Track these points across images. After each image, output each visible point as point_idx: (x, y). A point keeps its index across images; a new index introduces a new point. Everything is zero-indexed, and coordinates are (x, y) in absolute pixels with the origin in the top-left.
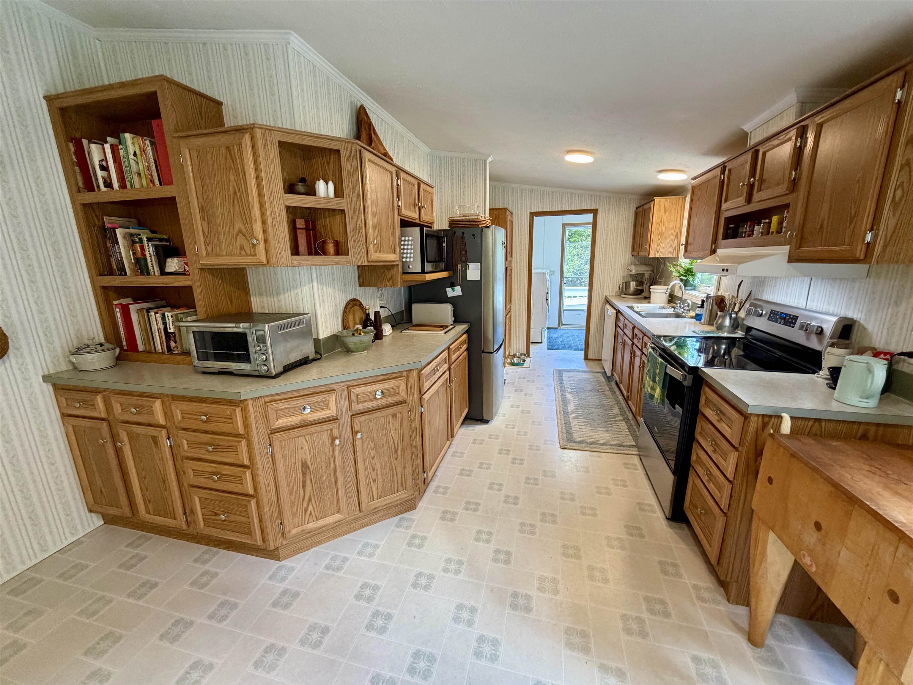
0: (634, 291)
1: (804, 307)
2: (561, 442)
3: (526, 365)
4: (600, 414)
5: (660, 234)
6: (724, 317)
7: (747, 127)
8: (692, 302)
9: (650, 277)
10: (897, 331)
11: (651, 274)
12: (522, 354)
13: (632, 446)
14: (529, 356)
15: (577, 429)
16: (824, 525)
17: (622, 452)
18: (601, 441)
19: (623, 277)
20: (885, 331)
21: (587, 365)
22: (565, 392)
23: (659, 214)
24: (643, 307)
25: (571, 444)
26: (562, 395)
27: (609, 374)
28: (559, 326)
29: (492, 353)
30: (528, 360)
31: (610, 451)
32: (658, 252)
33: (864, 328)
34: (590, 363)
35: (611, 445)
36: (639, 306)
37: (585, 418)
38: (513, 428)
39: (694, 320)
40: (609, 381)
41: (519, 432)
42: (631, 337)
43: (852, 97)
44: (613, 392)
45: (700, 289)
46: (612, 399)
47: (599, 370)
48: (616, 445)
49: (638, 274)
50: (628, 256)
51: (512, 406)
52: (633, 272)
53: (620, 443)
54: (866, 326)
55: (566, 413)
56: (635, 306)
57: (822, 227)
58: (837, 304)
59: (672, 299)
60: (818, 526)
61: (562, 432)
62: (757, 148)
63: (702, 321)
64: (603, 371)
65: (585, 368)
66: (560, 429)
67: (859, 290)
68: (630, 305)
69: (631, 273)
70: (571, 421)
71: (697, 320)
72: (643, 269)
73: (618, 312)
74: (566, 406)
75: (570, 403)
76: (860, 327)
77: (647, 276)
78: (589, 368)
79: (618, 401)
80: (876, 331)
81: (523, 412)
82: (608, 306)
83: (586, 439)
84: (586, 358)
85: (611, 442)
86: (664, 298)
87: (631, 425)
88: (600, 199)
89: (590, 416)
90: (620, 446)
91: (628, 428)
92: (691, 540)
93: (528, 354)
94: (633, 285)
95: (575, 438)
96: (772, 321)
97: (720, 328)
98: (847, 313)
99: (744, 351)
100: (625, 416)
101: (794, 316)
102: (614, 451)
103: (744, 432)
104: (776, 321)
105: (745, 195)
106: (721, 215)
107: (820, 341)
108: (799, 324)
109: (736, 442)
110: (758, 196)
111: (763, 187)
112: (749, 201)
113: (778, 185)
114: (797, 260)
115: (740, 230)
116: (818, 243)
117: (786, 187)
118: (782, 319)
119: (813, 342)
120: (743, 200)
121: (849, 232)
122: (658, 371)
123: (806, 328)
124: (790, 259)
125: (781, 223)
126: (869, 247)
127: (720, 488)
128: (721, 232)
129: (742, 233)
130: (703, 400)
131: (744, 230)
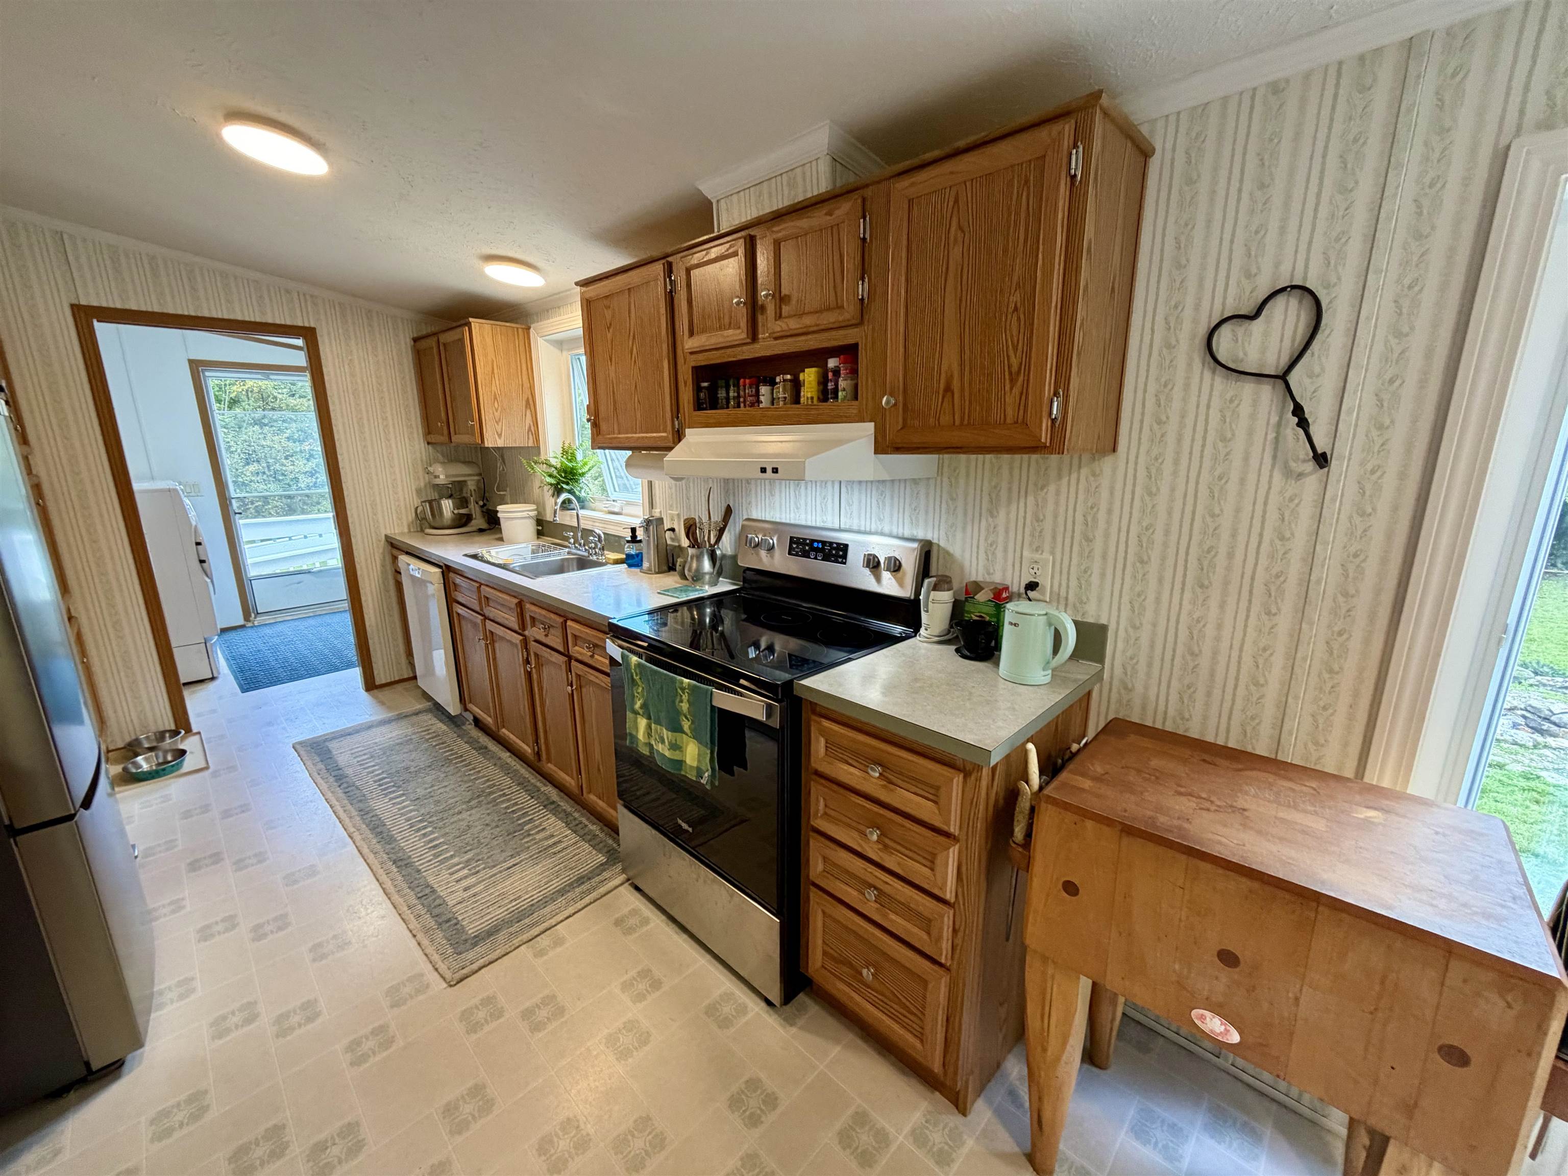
0: (453, 520)
1: (837, 526)
2: (442, 967)
3: (189, 763)
4: (488, 819)
5: (495, 398)
6: (699, 558)
7: (709, 188)
8: (604, 534)
9: (479, 488)
10: (999, 554)
11: (478, 481)
12: (161, 736)
13: (602, 867)
14: (189, 730)
15: (461, 895)
16: (1245, 955)
17: (594, 895)
18: (537, 896)
19: (419, 491)
20: (982, 556)
21: (382, 703)
22: (363, 799)
23: (486, 356)
24: (497, 553)
25: (471, 955)
26: (364, 813)
27: (453, 708)
28: (247, 617)
29: (71, 817)
30: (189, 744)
31: (571, 910)
32: (500, 436)
33: (947, 553)
34: (386, 694)
35: (562, 892)
36: (493, 552)
37: (461, 851)
38: (251, 1019)
39: (625, 566)
40: (458, 726)
41: (284, 1017)
42: (516, 627)
43: (976, 152)
44: (483, 750)
45: (598, 505)
46: (491, 770)
47: (419, 707)
48: (571, 886)
49: (453, 483)
50: (419, 446)
51: (205, 934)
52: (442, 479)
53: (573, 875)
54: (951, 549)
55: (402, 862)
56: (482, 551)
57: (948, 389)
58: (895, 518)
59: (543, 528)
60: (1228, 958)
61: (427, 931)
62: (752, 232)
63: (646, 565)
64: (428, 704)
65: (379, 714)
66: (414, 924)
67: (927, 495)
68: (472, 551)
69: (437, 481)
70: (431, 880)
71: (630, 566)
72: (461, 471)
73: (447, 570)
74: (391, 840)
75: (397, 825)
76: (941, 552)
77: (471, 485)
78: (390, 708)
79: (506, 769)
80: (967, 556)
81: (258, 933)
82: (403, 559)
83: (498, 913)
84: (371, 685)
85: (556, 884)
86: (529, 528)
87: (568, 814)
88: (315, 304)
89: (468, 837)
90: (581, 880)
91: (567, 824)
92: (831, 1023)
93: (182, 724)
94: (447, 506)
95: (472, 929)
96: (797, 555)
97: (698, 577)
98: (915, 533)
99: (745, 613)
100: (543, 798)
101: (838, 544)
102: (579, 905)
103: (969, 803)
104: (806, 555)
105: (743, 323)
106: (680, 361)
107: (901, 584)
108: (855, 557)
109: (954, 829)
110: (779, 327)
111: (785, 309)
112: (754, 336)
113: (829, 309)
114: (898, 449)
115: (722, 394)
116: (945, 419)
117: (850, 312)
118: (817, 550)
119: (888, 586)
120: (738, 334)
121: (1011, 399)
122: (685, 706)
123: (873, 564)
124: (883, 446)
125: (823, 381)
126: (1058, 427)
127: (927, 924)
128: (687, 395)
129: (728, 399)
130: (819, 747)
131: (732, 394)
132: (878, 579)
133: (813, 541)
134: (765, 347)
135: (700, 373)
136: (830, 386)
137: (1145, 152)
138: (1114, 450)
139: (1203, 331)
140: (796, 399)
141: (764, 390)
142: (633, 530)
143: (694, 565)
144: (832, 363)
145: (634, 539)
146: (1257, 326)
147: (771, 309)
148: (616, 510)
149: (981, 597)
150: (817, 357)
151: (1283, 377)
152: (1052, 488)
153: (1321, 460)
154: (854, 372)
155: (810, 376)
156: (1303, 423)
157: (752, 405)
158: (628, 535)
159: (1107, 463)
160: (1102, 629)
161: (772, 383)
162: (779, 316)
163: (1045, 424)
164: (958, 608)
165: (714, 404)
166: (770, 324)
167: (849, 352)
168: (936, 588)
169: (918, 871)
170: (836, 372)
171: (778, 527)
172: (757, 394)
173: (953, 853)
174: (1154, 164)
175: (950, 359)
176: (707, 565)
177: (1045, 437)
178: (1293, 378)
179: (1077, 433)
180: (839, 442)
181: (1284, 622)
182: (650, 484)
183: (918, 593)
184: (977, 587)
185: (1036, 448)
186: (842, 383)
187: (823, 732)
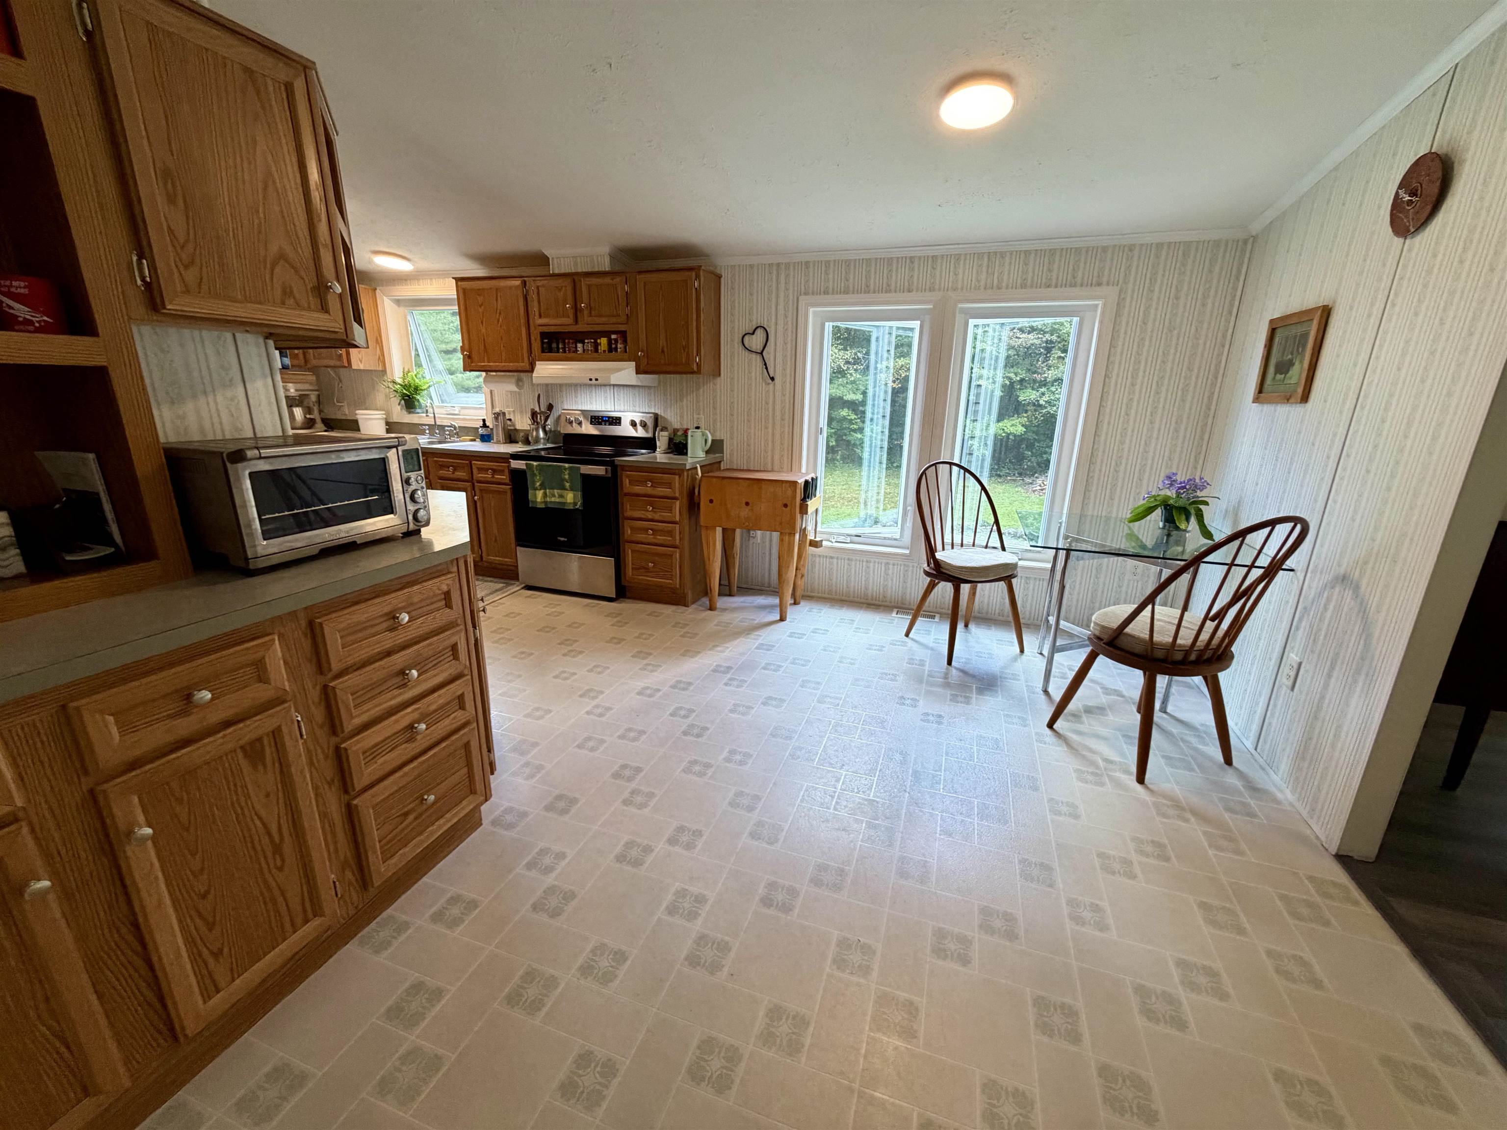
1: (613, 410)
10: (685, 417)
17: (509, 593)
20: (678, 418)
32: (361, 361)
49: (301, 396)
57: (663, 351)
58: (641, 405)
60: (747, 504)
62: (574, 277)
67: (655, 394)
71: (484, 441)
80: (672, 418)
86: (382, 426)
96: (595, 425)
98: (650, 410)
101: (616, 417)
103: (681, 485)
104: (600, 424)
105: (571, 316)
106: (532, 328)
107: (647, 431)
108: (626, 422)
109: (677, 495)
110: (590, 320)
111: (593, 312)
112: (576, 321)
113: (613, 316)
114: (646, 372)
115: (554, 345)
116: (662, 362)
117: (623, 319)
118: (606, 421)
119: (640, 433)
120: (569, 320)
121: (684, 356)
122: (567, 477)
123: (633, 424)
124: (638, 372)
125: (610, 343)
126: (699, 365)
127: (670, 533)
128: (536, 345)
129: (558, 348)
130: (626, 482)
131: (560, 346)
132: (636, 430)
133: (603, 417)
134: (581, 327)
135: (543, 335)
136: (613, 346)
137: (719, 277)
138: (720, 375)
139: (741, 336)
140: (596, 350)
141: (579, 345)
142: (484, 421)
143: (534, 433)
144: (613, 337)
145: (484, 425)
146: (754, 336)
147: (586, 312)
148: (456, 412)
149: (679, 433)
150: (607, 334)
151: (761, 353)
152: (701, 390)
153: (772, 379)
154: (625, 341)
155: (604, 341)
156: (767, 368)
157: (574, 352)
158: (481, 423)
159: (718, 379)
160: (722, 441)
161: (583, 343)
162: (590, 315)
163: (695, 365)
164: (671, 440)
165: (550, 350)
166: (585, 318)
167: (623, 334)
168: (662, 430)
169: (667, 515)
170: (616, 340)
171: (584, 412)
172: (576, 347)
173: (678, 503)
174: (722, 280)
175: (662, 341)
176: (541, 434)
177: (695, 369)
178: (764, 353)
179: (705, 368)
180: (619, 370)
181: (770, 430)
182: (491, 392)
183: (654, 434)
184: (678, 430)
185: (693, 373)
186: (619, 346)
187: (628, 476)
